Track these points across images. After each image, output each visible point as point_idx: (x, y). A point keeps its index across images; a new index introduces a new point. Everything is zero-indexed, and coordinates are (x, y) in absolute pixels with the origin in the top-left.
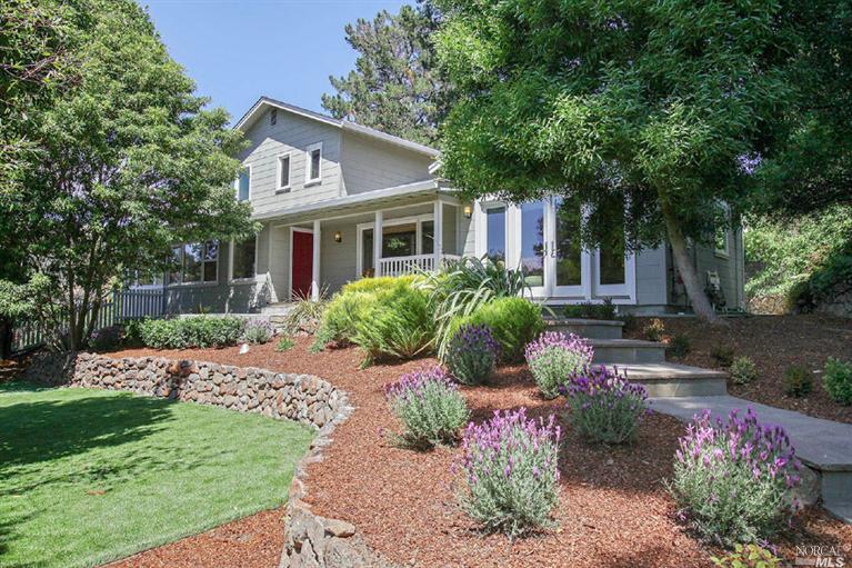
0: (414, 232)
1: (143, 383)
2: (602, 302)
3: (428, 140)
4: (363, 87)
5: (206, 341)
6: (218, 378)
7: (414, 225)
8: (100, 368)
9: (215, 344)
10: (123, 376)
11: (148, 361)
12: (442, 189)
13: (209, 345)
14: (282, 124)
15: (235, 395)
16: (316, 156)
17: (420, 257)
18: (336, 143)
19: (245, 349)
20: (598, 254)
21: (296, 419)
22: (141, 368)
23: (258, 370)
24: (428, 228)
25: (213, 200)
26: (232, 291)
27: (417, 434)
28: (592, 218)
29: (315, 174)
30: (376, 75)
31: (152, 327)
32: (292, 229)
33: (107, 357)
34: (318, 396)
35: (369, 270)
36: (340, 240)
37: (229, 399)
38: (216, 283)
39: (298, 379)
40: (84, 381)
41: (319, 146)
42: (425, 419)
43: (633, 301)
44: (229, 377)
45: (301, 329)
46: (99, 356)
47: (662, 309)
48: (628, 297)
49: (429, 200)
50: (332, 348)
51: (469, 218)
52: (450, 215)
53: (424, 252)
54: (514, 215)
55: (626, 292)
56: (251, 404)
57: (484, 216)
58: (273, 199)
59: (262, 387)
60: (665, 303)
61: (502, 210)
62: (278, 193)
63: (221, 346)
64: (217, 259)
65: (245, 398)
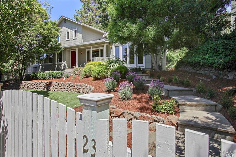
0: (99, 51)
1: (41, 87)
2: (138, 68)
3: (99, 28)
4: (83, 13)
5: (54, 77)
6: (60, 85)
7: (99, 50)
8: (29, 84)
9: (56, 78)
10: (35, 86)
11: (42, 82)
12: (106, 41)
13: (55, 78)
14: (67, 23)
15: (64, 89)
16: (76, 32)
17: (100, 57)
18: (80, 29)
19: (64, 79)
20: (138, 57)
21: (79, 92)
22: (40, 84)
23: (69, 83)
24: (102, 50)
25: (53, 42)
26: (57, 66)
27: (109, 89)
28: (137, 49)
29: (76, 36)
30: (87, 9)
31: (40, 74)
32: (71, 50)
33: (30, 82)
34: (85, 87)
35: (89, 60)
36: (82, 53)
37: (63, 90)
38: (53, 64)
39: (79, 84)
40: (25, 88)
41: (76, 29)
42: (110, 86)
43: (144, 68)
44: (63, 85)
45: (76, 74)
46: (28, 82)
47: (150, 69)
48: (143, 67)
49: (103, 44)
50: (84, 78)
51: (111, 48)
52: (107, 48)
53: (101, 56)
54: (121, 48)
55: (143, 66)
56: (68, 90)
57: (115, 48)
58: (65, 42)
59: (71, 86)
60: (150, 68)
61: (118, 46)
62: (66, 41)
63: (58, 78)
64: (53, 58)
65: (67, 89)
